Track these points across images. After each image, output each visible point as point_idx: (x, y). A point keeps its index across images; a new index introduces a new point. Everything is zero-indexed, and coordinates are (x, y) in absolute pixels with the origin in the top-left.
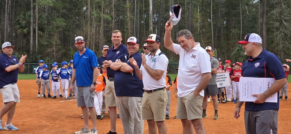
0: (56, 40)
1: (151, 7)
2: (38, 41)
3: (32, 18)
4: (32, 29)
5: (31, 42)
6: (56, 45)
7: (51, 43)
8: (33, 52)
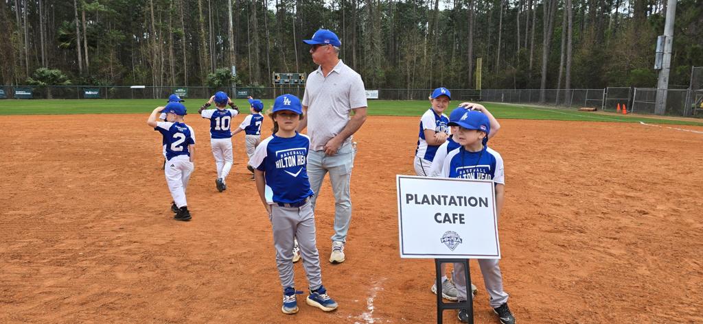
0: (112, 57)
1: (231, 22)
2: (89, 58)
3: (78, 29)
4: (79, 43)
5: (80, 59)
6: (114, 64)
7: (107, 62)
8: (83, 72)
